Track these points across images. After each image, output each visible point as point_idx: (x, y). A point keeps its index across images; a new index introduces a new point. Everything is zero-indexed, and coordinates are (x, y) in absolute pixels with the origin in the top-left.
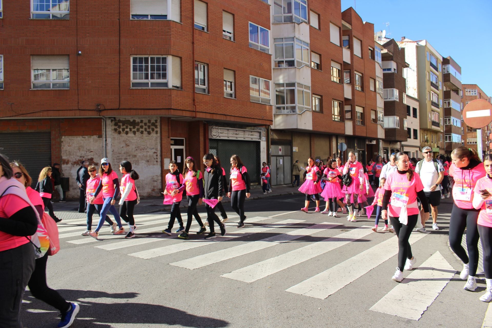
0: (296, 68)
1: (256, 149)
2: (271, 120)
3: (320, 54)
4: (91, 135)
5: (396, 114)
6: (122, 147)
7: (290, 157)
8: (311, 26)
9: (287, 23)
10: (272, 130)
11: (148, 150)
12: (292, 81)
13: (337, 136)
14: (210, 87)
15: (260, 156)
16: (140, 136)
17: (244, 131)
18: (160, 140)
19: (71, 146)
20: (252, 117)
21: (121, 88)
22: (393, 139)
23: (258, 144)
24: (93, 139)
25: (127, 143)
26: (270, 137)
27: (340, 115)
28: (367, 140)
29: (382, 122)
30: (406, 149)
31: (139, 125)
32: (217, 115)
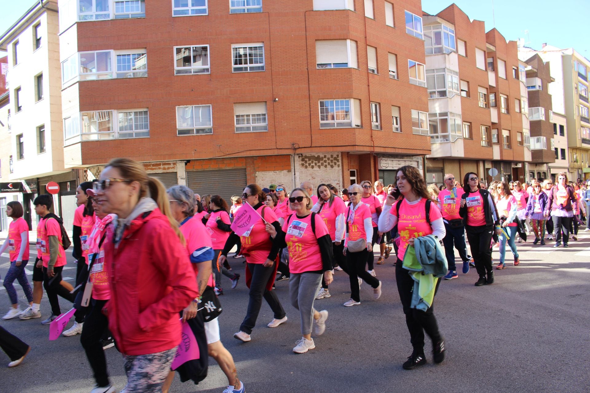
0: (448, 98)
2: (430, 150)
3: (468, 81)
4: (281, 170)
5: (542, 134)
8: (459, 55)
9: (438, 55)
10: (426, 158)
12: (445, 111)
13: (484, 161)
14: (382, 124)
16: (324, 170)
17: (405, 161)
18: (342, 173)
19: (264, 180)
20: (414, 148)
21: (312, 129)
22: (540, 161)
24: (284, 173)
25: (313, 176)
26: (426, 165)
27: (488, 140)
28: (513, 164)
29: (528, 143)
30: (553, 171)
31: (323, 160)
32: (389, 148)
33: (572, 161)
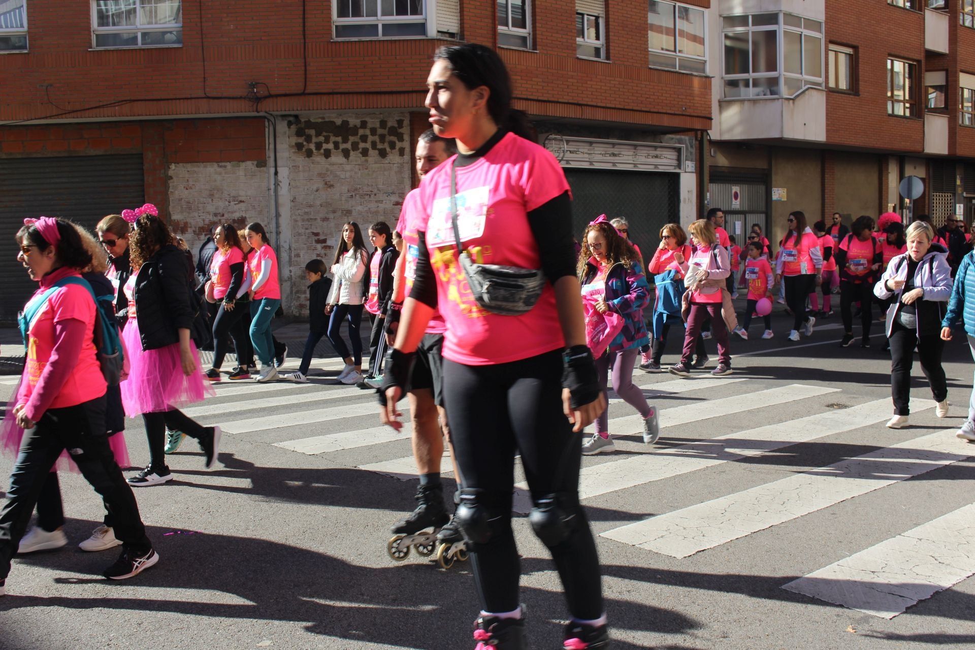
1: (669, 193)
2: (708, 116)
4: (239, 161)
6: (315, 188)
7: (762, 215)
10: (712, 143)
11: (381, 197)
12: (771, 8)
13: (904, 158)
14: (538, 32)
15: (679, 211)
16: (359, 163)
17: (635, 146)
18: (410, 172)
19: (191, 188)
20: (653, 110)
21: (307, 40)
23: (673, 180)
24: (246, 170)
25: (328, 179)
26: (707, 163)
27: (912, 98)
31: (357, 134)
32: (558, 104)
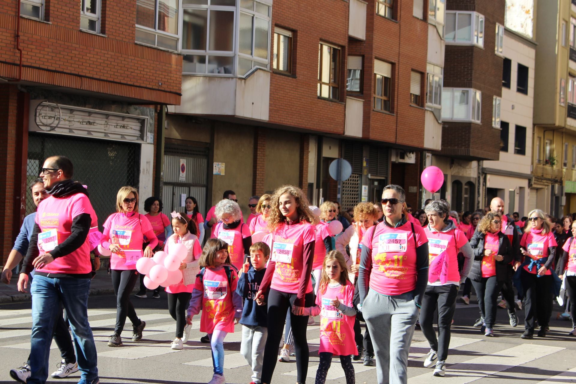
1: (130, 162)
2: (178, 92)
5: (473, 82)
7: (204, 189)
10: (168, 115)
14: (51, 4)
17: (107, 116)
22: (462, 151)
23: (135, 150)
26: (165, 134)
27: (334, 82)
28: (394, 152)
29: (435, 103)
30: (492, 182)
32: (63, 74)
33: (539, 161)
